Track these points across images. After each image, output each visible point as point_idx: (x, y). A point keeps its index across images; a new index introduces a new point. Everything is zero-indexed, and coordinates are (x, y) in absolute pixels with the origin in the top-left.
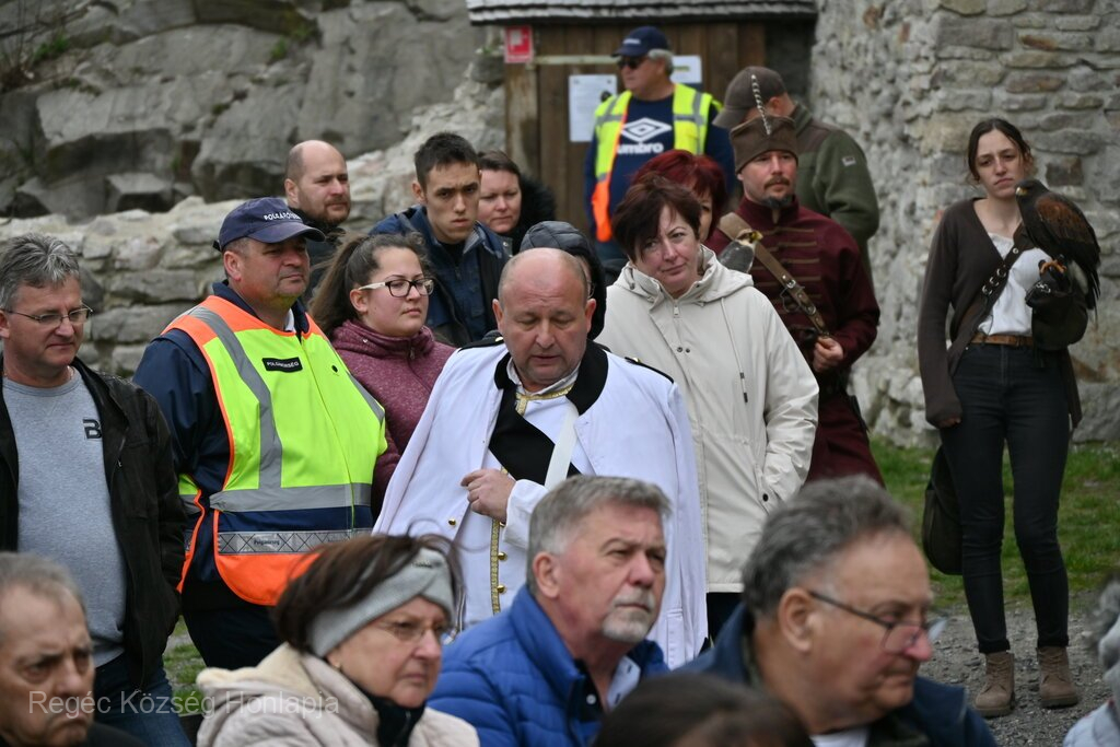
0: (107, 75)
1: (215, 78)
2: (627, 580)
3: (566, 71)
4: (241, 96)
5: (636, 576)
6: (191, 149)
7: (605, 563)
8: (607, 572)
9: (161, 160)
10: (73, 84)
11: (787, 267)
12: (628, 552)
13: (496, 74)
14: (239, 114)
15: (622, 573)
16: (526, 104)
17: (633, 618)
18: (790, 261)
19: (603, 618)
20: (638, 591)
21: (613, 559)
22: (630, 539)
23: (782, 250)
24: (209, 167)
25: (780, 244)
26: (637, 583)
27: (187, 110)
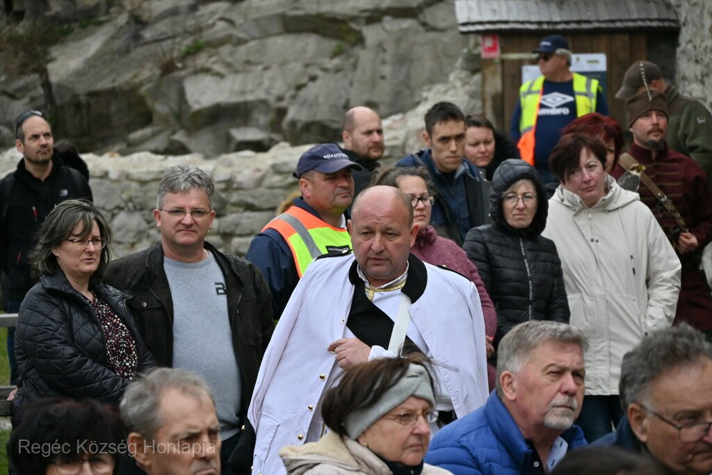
0: (228, 65)
1: (297, 67)
2: (559, 390)
3: (520, 63)
4: (313, 79)
5: (565, 388)
6: (282, 112)
7: (546, 379)
8: (547, 385)
9: (263, 119)
10: (206, 71)
11: (661, 188)
12: (560, 372)
13: (476, 65)
14: (312, 90)
15: (557, 386)
16: (495, 84)
17: (563, 415)
18: (663, 184)
19: (544, 415)
20: (567, 398)
21: (549, 377)
22: (562, 364)
23: (658, 177)
24: (293, 123)
25: (657, 173)
26: (566, 393)
27: (279, 87)
